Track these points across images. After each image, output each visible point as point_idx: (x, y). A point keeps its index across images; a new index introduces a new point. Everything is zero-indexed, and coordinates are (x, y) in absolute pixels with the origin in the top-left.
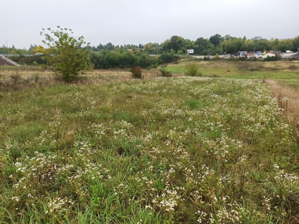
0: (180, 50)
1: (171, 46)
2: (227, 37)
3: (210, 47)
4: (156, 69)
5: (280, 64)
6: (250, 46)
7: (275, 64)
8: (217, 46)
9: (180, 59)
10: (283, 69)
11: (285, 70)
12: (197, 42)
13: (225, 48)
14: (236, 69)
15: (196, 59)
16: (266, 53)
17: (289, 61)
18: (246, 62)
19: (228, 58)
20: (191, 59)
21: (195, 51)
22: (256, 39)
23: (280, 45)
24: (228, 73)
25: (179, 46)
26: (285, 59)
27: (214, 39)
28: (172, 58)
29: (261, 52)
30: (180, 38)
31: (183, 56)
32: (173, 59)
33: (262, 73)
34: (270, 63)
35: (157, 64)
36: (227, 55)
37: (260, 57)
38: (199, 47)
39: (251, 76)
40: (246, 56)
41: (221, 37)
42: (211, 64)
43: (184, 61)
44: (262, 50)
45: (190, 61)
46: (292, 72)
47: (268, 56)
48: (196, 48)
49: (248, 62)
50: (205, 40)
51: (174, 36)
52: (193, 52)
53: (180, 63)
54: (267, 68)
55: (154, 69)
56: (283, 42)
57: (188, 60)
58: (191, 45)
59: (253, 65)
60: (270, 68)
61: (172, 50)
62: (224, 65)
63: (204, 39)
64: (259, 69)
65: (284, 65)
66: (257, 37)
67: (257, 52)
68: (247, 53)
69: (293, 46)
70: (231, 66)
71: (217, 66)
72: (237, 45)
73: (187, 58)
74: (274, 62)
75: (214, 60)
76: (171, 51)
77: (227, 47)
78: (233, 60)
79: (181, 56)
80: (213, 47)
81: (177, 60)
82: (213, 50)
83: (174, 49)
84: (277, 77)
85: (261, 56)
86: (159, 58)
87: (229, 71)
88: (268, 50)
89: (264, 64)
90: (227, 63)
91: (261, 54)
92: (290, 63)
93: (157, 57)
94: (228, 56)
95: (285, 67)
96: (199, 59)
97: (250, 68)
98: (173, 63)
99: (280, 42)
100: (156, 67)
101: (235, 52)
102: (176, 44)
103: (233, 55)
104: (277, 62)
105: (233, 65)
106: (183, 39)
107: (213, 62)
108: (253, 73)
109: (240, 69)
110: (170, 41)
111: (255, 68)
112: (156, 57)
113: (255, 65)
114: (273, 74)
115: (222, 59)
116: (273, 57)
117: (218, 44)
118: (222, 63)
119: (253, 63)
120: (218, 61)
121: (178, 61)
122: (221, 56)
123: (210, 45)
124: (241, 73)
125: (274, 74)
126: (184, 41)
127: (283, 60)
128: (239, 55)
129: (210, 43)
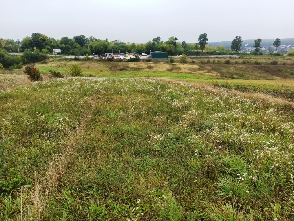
0: (45, 48)
1: (33, 43)
2: (91, 39)
3: (77, 47)
4: (22, 69)
5: (140, 65)
6: (113, 48)
7: (137, 64)
8: (84, 47)
9: (48, 59)
10: (144, 68)
11: (145, 70)
12: (62, 41)
13: (93, 49)
14: (107, 69)
15: (66, 58)
16: (128, 55)
17: (146, 62)
18: (114, 62)
19: (97, 58)
20: (61, 58)
21: (62, 51)
22: (116, 41)
23: (137, 48)
24: (102, 73)
25: (43, 44)
26: (143, 60)
27: (79, 39)
28: (38, 58)
29: (124, 54)
30: (43, 36)
31: (50, 55)
32: (40, 58)
33: (130, 72)
34: (133, 64)
35: (21, 63)
36: (95, 56)
37: (124, 59)
38: (66, 46)
39: (121, 75)
40: (113, 57)
41: (86, 38)
42: (83, 64)
43: (53, 61)
44: (124, 52)
45: (59, 60)
46: (150, 71)
47: (130, 58)
48: (63, 47)
49: (116, 62)
50: (71, 40)
51: (36, 34)
52: (60, 52)
53: (50, 63)
54: (132, 68)
55: (18, 70)
56: (139, 46)
57: (57, 60)
58: (57, 45)
59: (120, 65)
60: (134, 68)
61: (35, 48)
62: (96, 66)
63: (69, 38)
64: (126, 68)
65: (144, 65)
66: (116, 40)
67: (121, 54)
68: (113, 54)
69: (146, 49)
70: (102, 66)
71: (90, 66)
72: (104, 47)
73: (56, 57)
74: (136, 63)
75: (85, 61)
76: (34, 50)
77: (95, 48)
78: (103, 61)
79: (48, 55)
80: (79, 47)
81: (45, 59)
82: (80, 50)
83: (37, 47)
84: (141, 75)
85: (125, 57)
86: (21, 56)
87: (101, 71)
88: (129, 52)
89: (129, 64)
90: (98, 63)
91: (124, 56)
92: (147, 63)
93: (20, 56)
94: (97, 57)
95: (144, 67)
96: (70, 59)
97: (118, 68)
98: (40, 62)
99: (136, 46)
100: (20, 67)
101: (103, 53)
102: (39, 41)
103: (101, 56)
104: (138, 62)
105: (104, 65)
106: (47, 37)
107: (84, 62)
108: (122, 72)
109: (110, 69)
110: (32, 37)
111: (123, 68)
112: (18, 56)
113: (122, 65)
114: (137, 73)
115: (92, 59)
116: (134, 58)
117: (84, 45)
118: (93, 63)
119: (120, 63)
120: (88, 61)
121: (47, 61)
122: (91, 57)
123: (76, 45)
124: (112, 72)
125: (139, 73)
126: (48, 40)
127: (142, 61)
128: (106, 56)
129: (76, 44)
